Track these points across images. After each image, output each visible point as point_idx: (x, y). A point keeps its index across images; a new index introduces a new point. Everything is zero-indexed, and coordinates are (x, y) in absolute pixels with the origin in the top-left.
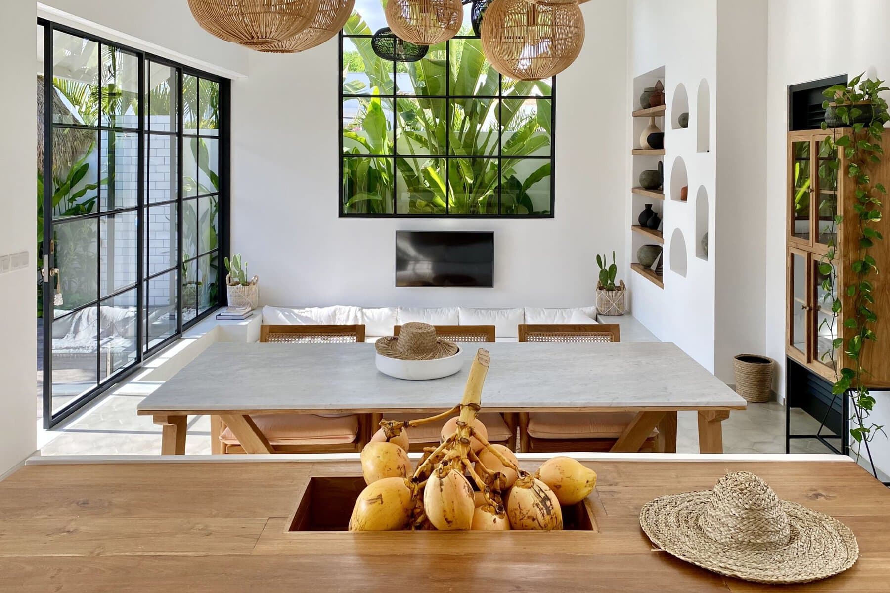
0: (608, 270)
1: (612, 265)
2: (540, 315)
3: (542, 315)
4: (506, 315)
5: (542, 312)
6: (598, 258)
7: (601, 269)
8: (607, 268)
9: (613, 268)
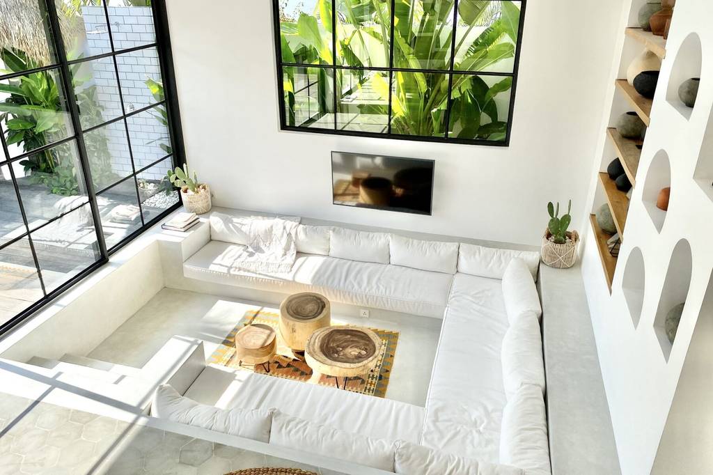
0: (560, 219)
1: (565, 216)
2: (474, 255)
3: (477, 256)
4: (438, 251)
5: (477, 253)
6: (550, 206)
7: (551, 218)
8: (560, 217)
9: (567, 219)
